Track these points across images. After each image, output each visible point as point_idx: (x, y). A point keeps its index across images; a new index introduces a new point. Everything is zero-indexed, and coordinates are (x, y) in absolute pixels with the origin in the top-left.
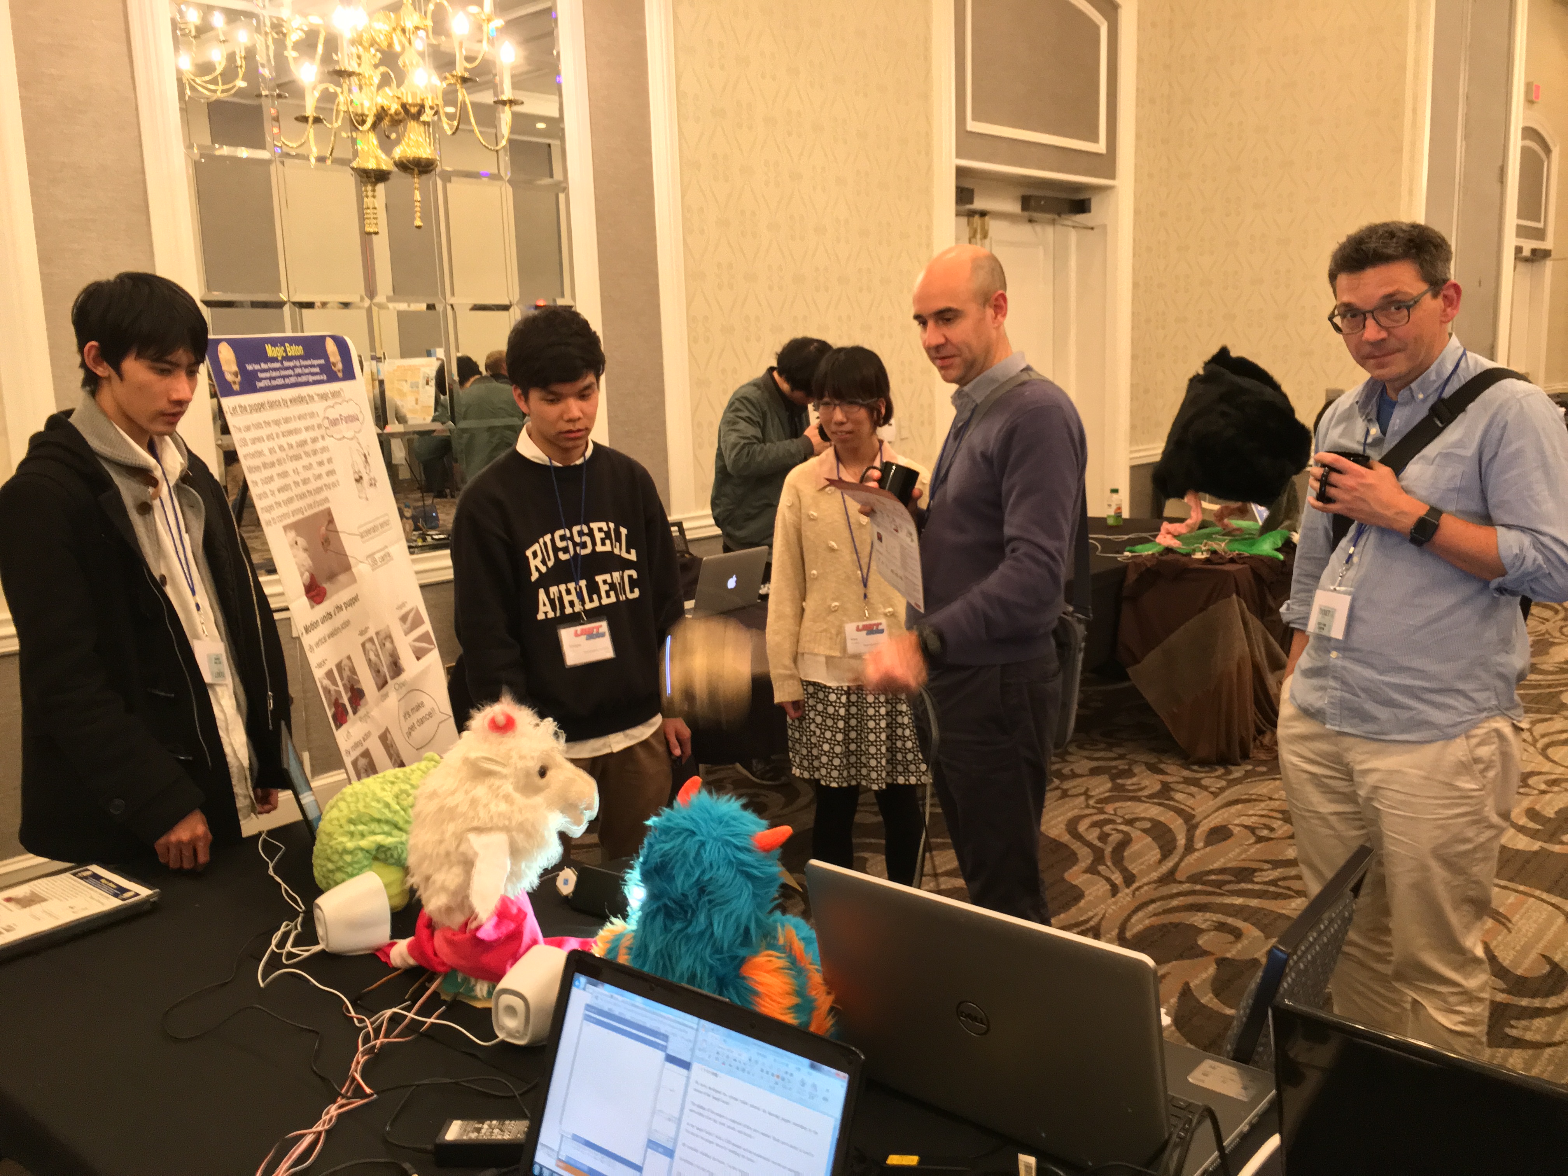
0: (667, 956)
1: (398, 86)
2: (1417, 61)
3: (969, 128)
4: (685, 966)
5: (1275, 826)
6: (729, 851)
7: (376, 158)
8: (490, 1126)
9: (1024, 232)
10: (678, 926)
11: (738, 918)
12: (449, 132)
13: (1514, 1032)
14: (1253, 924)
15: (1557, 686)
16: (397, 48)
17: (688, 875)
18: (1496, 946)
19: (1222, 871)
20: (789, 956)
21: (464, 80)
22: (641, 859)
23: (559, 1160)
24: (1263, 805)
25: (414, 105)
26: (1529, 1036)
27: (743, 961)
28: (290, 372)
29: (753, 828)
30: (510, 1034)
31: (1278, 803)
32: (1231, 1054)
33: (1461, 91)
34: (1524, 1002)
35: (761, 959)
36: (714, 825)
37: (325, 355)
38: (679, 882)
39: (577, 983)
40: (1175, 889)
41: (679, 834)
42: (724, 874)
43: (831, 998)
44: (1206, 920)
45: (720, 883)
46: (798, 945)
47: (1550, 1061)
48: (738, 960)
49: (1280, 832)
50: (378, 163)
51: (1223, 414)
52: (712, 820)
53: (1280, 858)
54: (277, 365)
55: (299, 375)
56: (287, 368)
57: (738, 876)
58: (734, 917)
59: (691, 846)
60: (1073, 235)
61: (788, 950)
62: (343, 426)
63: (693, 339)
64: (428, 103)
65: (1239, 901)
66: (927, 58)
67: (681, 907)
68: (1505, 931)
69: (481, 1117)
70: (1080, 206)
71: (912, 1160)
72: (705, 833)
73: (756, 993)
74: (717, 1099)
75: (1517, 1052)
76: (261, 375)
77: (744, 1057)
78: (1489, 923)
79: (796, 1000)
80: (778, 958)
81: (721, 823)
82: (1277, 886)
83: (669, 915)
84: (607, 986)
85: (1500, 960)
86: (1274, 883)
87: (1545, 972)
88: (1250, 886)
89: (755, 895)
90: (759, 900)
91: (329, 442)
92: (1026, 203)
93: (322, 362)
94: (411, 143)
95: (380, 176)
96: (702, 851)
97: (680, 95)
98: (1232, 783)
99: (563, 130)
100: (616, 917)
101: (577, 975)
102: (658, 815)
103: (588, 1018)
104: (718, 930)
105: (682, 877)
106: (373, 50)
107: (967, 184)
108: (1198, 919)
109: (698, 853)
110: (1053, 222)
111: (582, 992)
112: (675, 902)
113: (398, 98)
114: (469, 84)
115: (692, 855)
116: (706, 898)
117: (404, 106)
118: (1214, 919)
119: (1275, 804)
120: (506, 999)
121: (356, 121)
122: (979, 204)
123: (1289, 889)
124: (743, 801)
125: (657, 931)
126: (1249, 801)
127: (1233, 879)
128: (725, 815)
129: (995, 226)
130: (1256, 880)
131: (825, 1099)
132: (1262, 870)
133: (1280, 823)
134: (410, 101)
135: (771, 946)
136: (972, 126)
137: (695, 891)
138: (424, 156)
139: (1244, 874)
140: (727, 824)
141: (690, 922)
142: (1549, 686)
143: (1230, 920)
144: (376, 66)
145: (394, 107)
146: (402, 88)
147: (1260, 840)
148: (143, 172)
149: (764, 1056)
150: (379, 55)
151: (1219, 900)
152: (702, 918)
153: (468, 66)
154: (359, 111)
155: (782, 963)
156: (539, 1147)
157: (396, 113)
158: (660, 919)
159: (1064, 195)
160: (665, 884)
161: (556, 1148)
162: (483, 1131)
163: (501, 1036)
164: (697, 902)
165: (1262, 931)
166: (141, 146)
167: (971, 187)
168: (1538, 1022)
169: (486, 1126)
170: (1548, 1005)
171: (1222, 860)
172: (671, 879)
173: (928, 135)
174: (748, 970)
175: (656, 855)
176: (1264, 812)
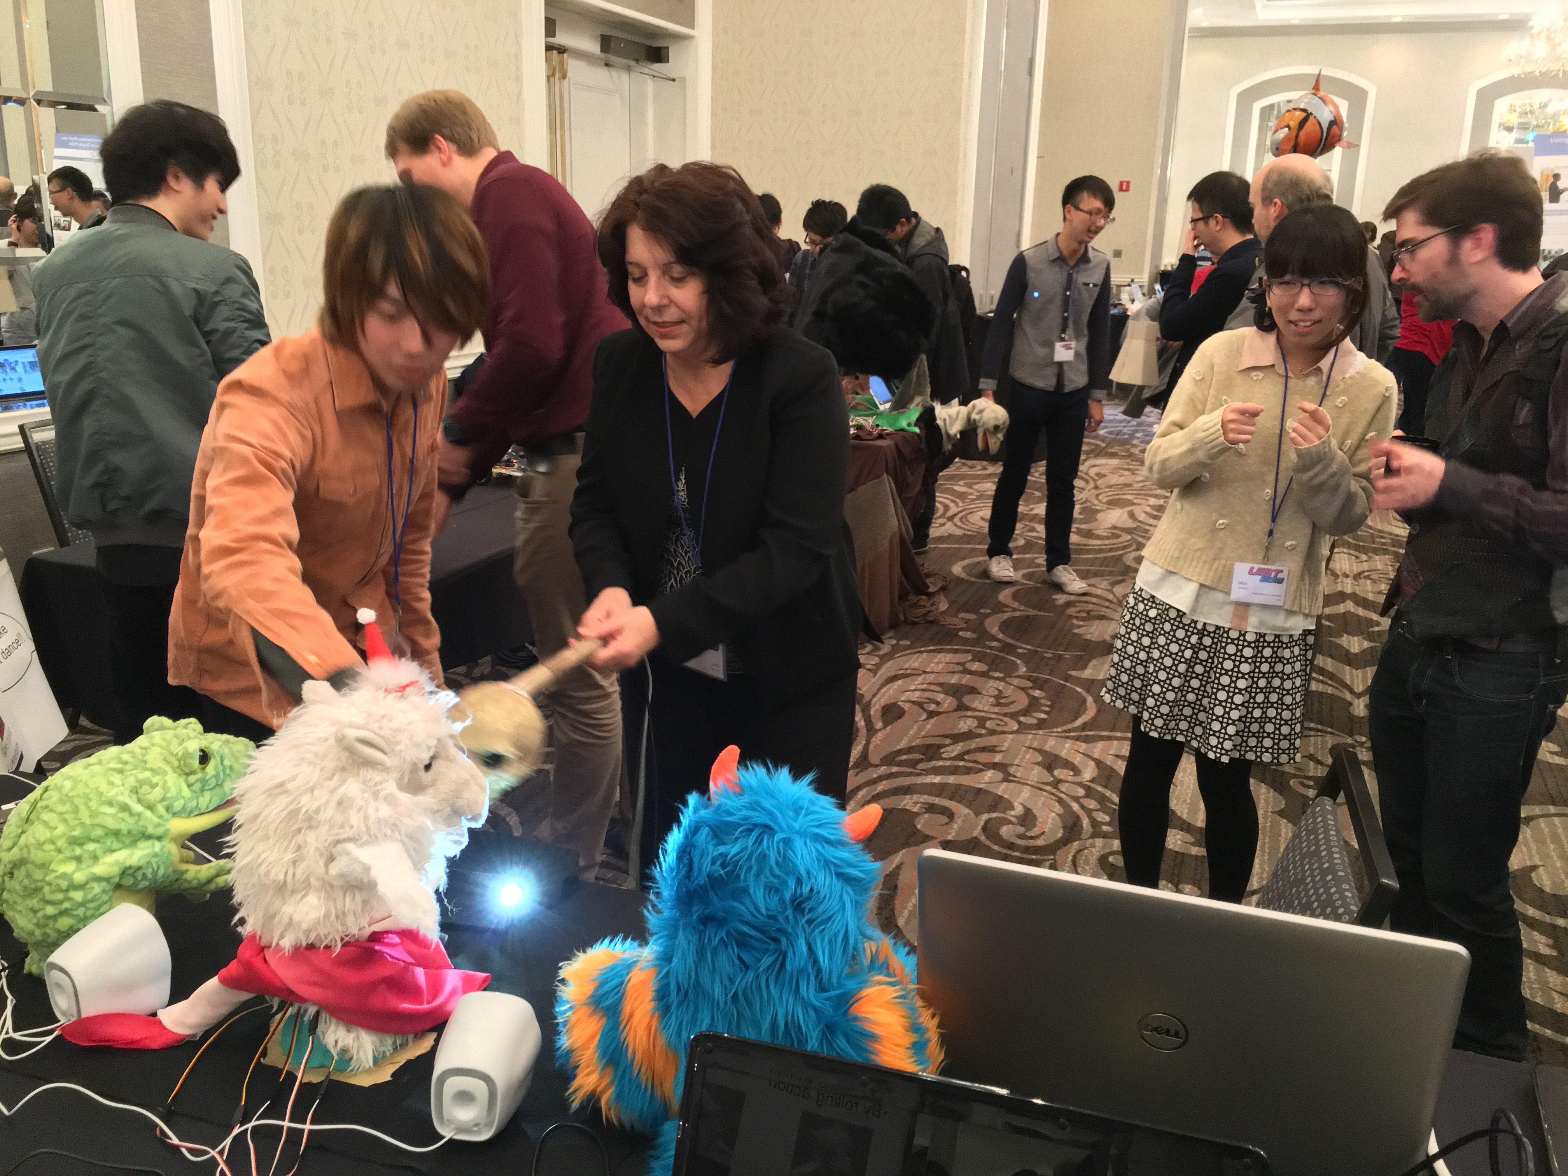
4: (781, 1012)
5: (939, 699)
9: (600, 76)
10: (767, 960)
11: (844, 939)
14: (959, 802)
15: (1117, 549)
19: (910, 750)
24: (920, 679)
27: (853, 995)
30: (460, 1130)
31: (933, 675)
35: (871, 990)
36: (792, 814)
40: (875, 774)
42: (823, 881)
44: (916, 803)
45: (820, 895)
48: (848, 995)
49: (946, 705)
51: (862, 285)
53: (956, 732)
57: (836, 881)
60: (650, 86)
65: (937, 779)
67: (766, 934)
70: (658, 55)
72: (785, 828)
79: (912, 1037)
81: (797, 810)
82: (964, 760)
83: (744, 945)
86: (960, 757)
88: (941, 763)
89: (856, 905)
92: (606, 43)
96: (790, 854)
98: (884, 658)
104: (824, 962)
105: (763, 892)
108: (908, 802)
109: (785, 857)
110: (629, 69)
115: (774, 859)
116: (806, 918)
118: (922, 800)
119: (931, 678)
120: (453, 1084)
122: (560, 39)
123: (976, 762)
126: (908, 676)
127: (922, 757)
128: (800, 798)
129: (573, 66)
130: (944, 756)
132: (945, 746)
133: (942, 696)
137: (791, 911)
139: (931, 751)
140: (807, 813)
141: (785, 953)
142: (1111, 550)
143: (937, 800)
147: (931, 714)
151: (919, 780)
152: (801, 946)
158: (730, 951)
159: (642, 41)
160: (733, 903)
163: (447, 1133)
165: (969, 807)
167: (552, 17)
171: (906, 739)
172: (740, 894)
174: (858, 1009)
176: (924, 686)
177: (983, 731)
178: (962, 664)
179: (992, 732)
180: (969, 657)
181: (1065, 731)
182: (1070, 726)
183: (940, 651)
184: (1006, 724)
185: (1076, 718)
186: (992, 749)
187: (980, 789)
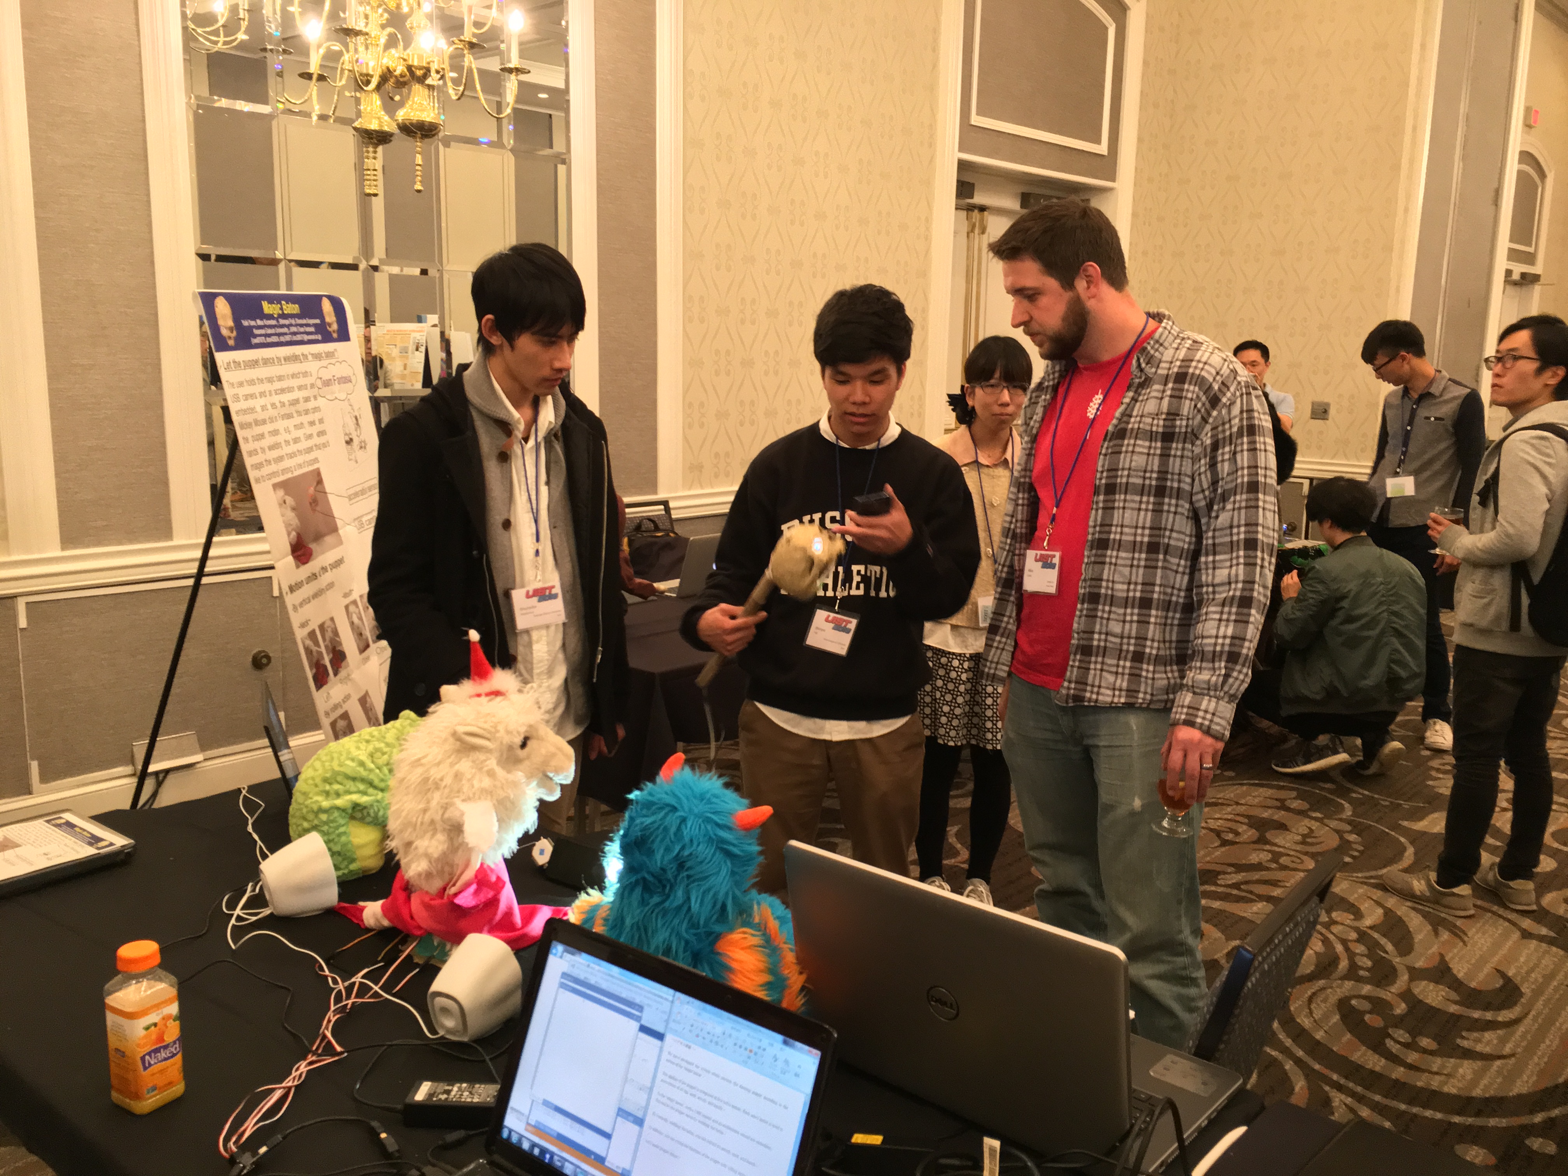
0: (643, 928)
1: (405, 48)
2: (1420, 80)
3: (973, 123)
4: (661, 938)
5: (1240, 830)
6: (709, 827)
7: (379, 118)
8: (460, 1089)
10: (656, 899)
11: (715, 894)
12: (454, 97)
13: (1465, 1044)
14: (1215, 926)
16: (405, 9)
17: (668, 850)
18: (1453, 958)
20: (764, 935)
21: (472, 45)
22: (622, 832)
23: (528, 1124)
24: (1229, 809)
25: (421, 68)
26: (1479, 1048)
27: (718, 937)
28: (285, 330)
29: (736, 806)
31: (1245, 807)
32: (1193, 1050)
33: (1462, 111)
34: (1476, 1014)
35: (736, 936)
36: (696, 802)
37: (320, 315)
38: (658, 856)
39: (554, 951)
41: (661, 808)
42: (704, 850)
43: (803, 978)
45: (699, 860)
46: (773, 924)
47: (1499, 1072)
48: (713, 936)
49: (1245, 836)
50: (381, 126)
52: (695, 797)
53: (1244, 862)
54: (273, 322)
55: (295, 334)
56: (282, 326)
57: (718, 854)
58: (711, 893)
59: (672, 821)
61: (762, 928)
62: (336, 387)
63: (688, 319)
64: (434, 67)
66: (935, 49)
67: (660, 881)
68: (1461, 944)
69: (452, 1080)
71: (876, 1140)
72: (686, 809)
73: (730, 970)
74: (689, 1071)
75: (1467, 1063)
76: (256, 332)
77: (718, 1030)
78: (1445, 935)
79: (767, 978)
80: (753, 935)
81: (702, 800)
82: (1239, 889)
83: (647, 888)
84: (585, 956)
85: (1455, 972)
86: (1236, 886)
87: (1498, 986)
88: (1213, 888)
89: (733, 873)
90: (738, 878)
91: (321, 402)
92: (1026, 200)
93: (318, 321)
94: (415, 106)
95: (380, 138)
96: (683, 827)
97: (687, 73)
99: (568, 101)
100: (593, 888)
101: (554, 943)
102: (641, 789)
103: (563, 986)
104: (695, 906)
105: (662, 851)
106: (380, 10)
107: (968, 178)
109: (679, 829)
111: (558, 960)
112: (653, 875)
113: (405, 60)
114: (475, 50)
115: (673, 830)
116: (685, 874)
117: (410, 68)
119: (1241, 809)
121: (361, 82)
122: (979, 199)
123: (1251, 892)
124: (725, 779)
125: (635, 904)
128: (708, 792)
129: (993, 222)
130: (1219, 882)
131: (797, 1075)
132: (1225, 873)
133: (1245, 827)
134: (416, 63)
135: (747, 924)
136: (976, 120)
137: (674, 866)
138: (428, 119)
140: (709, 802)
141: (668, 896)
144: (383, 27)
145: (400, 69)
146: (408, 51)
147: (1225, 843)
148: (144, 121)
149: (738, 1031)
150: (386, 15)
152: (680, 893)
153: (476, 31)
154: (365, 71)
155: (757, 940)
156: (509, 1111)
157: (402, 76)
158: (638, 891)
160: (645, 858)
161: (526, 1112)
162: (453, 1093)
164: (676, 877)
165: (1223, 932)
166: (142, 94)
167: (971, 181)
168: (1488, 1035)
169: (455, 1089)
170: (1500, 1019)
172: (650, 853)
173: (932, 127)
174: (722, 946)
175: (637, 828)
176: (1229, 817)
177: (1274, 866)
178: (1282, 801)
179: (1284, 868)
180: (1294, 794)
181: (1366, 878)
182: (1373, 873)
183: (1262, 786)
184: (1302, 862)
185: (1385, 866)
186: (1275, 883)
187: (1243, 918)
